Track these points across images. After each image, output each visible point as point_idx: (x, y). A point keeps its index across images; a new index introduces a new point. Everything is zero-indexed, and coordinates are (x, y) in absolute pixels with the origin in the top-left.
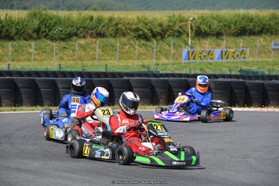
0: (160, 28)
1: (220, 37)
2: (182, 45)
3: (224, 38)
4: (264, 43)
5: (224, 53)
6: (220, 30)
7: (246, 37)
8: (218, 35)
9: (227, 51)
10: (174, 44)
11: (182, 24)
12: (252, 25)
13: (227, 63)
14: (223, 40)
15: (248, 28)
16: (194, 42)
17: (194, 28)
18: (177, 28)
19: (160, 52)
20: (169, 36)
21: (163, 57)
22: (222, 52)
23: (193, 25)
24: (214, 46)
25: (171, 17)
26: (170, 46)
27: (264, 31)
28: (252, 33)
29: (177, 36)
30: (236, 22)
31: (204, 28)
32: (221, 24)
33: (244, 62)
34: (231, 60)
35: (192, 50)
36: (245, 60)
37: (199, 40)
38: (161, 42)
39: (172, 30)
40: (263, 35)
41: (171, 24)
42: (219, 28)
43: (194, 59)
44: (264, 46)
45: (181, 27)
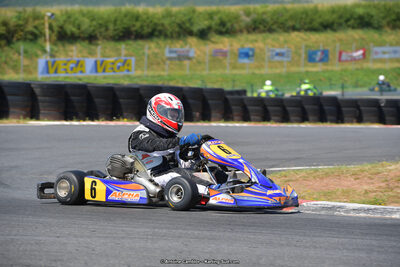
0: (4, 28)
1: (94, 42)
2: (39, 53)
3: (100, 42)
4: (156, 51)
5: (99, 63)
6: (94, 31)
7: (130, 42)
8: (91, 38)
9: (102, 62)
10: (26, 52)
11: (37, 23)
12: (138, 24)
13: (105, 78)
14: (97, 45)
15: (133, 29)
16: (56, 48)
17: (56, 29)
18: (30, 28)
19: (6, 63)
20: (18, 40)
21: (11, 71)
22: (96, 62)
23: (54, 24)
24: (85, 54)
25: (20, 13)
26: (19, 54)
27: (156, 33)
28: (139, 36)
29: (31, 40)
30: (115, 21)
31: (70, 28)
32: (94, 23)
33: (128, 76)
34: (109, 73)
35: (52, 59)
36: (130, 73)
37: (64, 46)
38: (6, 48)
39: (22, 31)
40: (155, 39)
41: (21, 22)
42: (92, 28)
43: (56, 72)
44: (156, 55)
45: (36, 27)
